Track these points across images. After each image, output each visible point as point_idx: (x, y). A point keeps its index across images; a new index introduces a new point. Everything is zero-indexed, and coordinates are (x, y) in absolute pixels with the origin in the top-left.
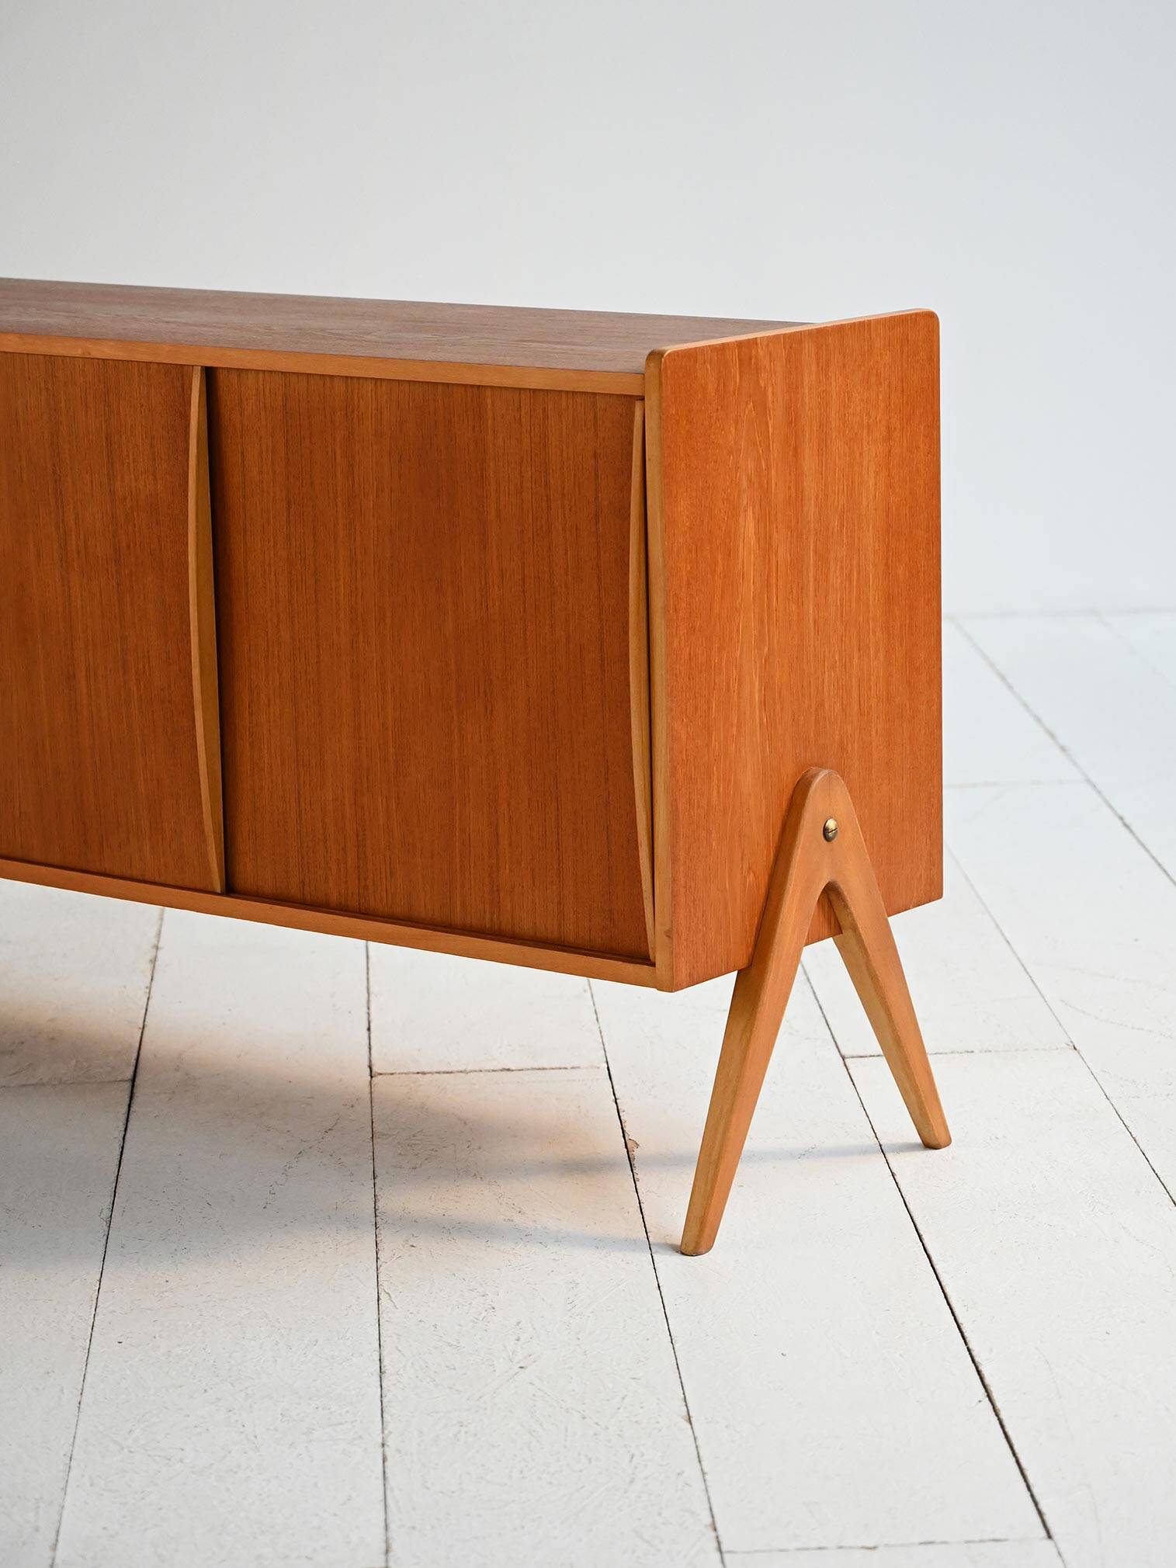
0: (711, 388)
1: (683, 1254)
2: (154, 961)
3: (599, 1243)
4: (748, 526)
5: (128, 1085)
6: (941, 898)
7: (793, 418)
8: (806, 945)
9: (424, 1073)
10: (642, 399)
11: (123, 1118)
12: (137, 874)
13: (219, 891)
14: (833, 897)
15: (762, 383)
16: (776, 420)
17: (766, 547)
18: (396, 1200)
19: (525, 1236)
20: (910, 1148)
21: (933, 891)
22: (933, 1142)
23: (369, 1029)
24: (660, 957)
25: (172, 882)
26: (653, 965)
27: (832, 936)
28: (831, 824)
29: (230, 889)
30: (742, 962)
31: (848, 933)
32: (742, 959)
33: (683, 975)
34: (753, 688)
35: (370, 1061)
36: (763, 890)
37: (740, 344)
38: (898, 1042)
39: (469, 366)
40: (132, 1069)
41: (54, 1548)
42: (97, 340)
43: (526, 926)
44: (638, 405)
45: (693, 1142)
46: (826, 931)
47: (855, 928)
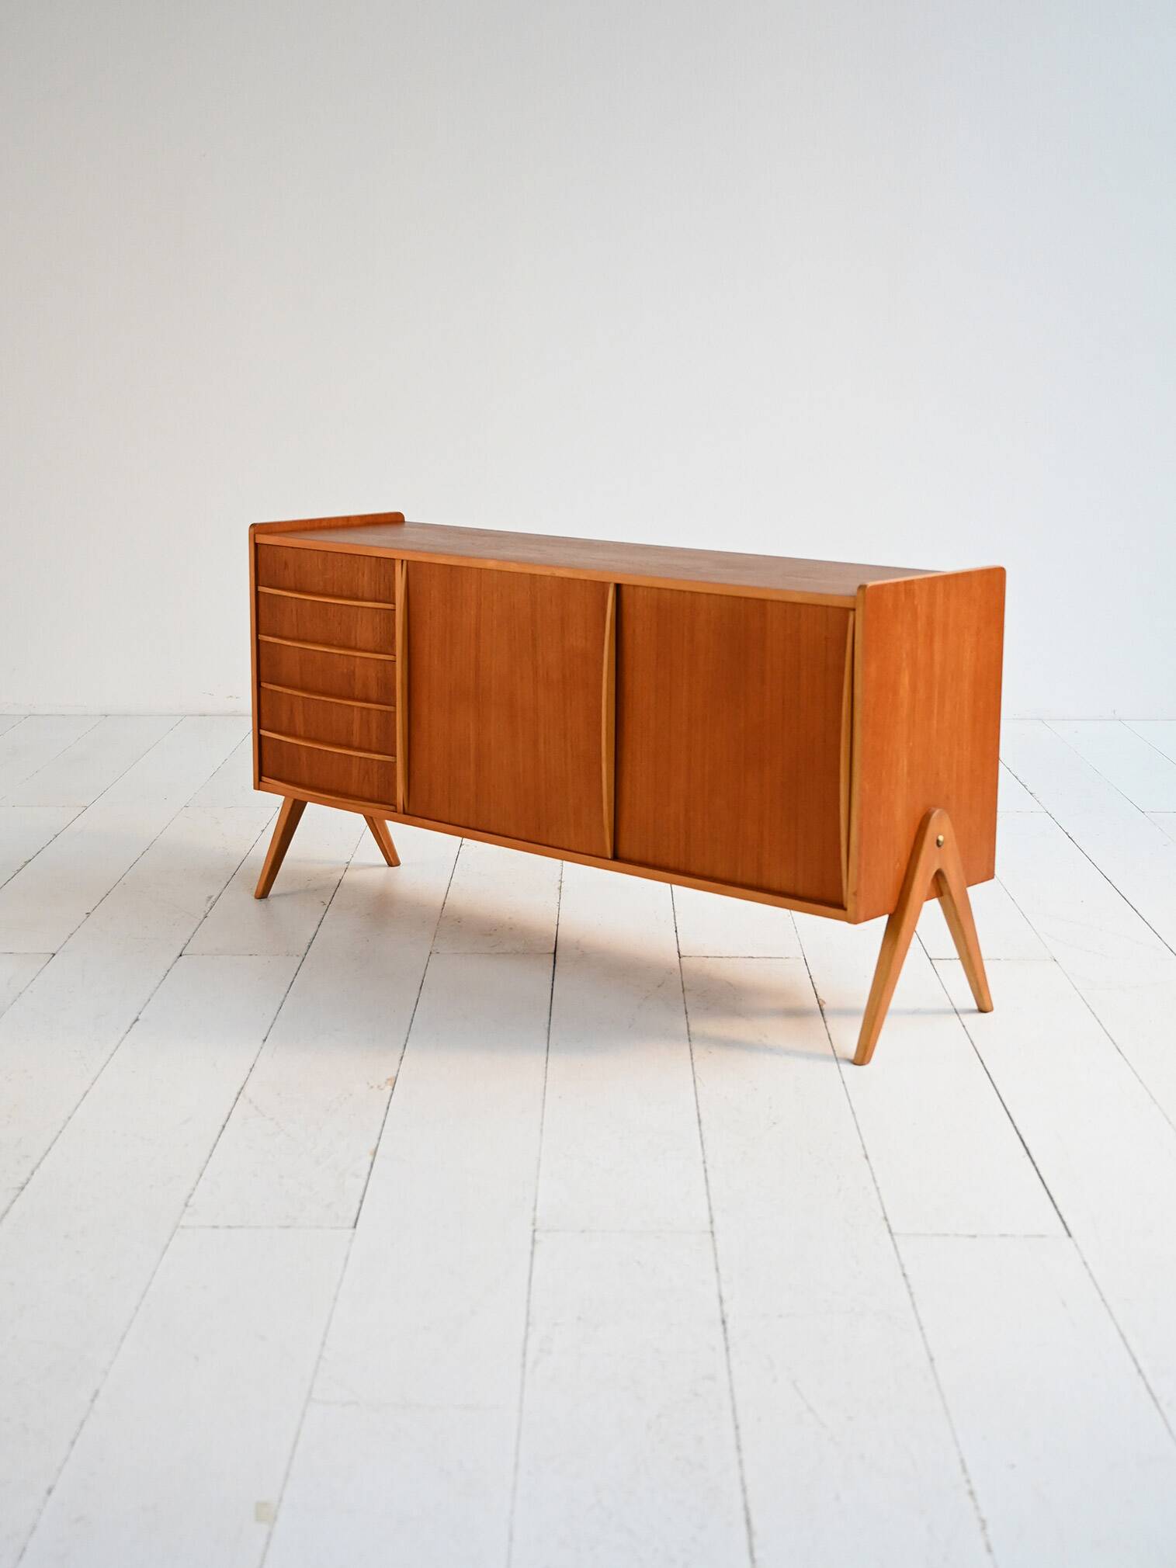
0: (890, 606)
1: (855, 1064)
2: (560, 888)
3: (809, 1056)
4: (905, 679)
5: (553, 955)
6: (993, 878)
7: (930, 622)
8: (927, 900)
9: (707, 957)
10: (854, 610)
11: (551, 973)
12: (566, 847)
13: (610, 858)
14: (939, 877)
15: (916, 603)
16: (921, 624)
17: (914, 689)
18: (701, 1026)
19: (770, 1050)
20: (972, 1011)
21: (990, 875)
22: (984, 1009)
23: (676, 931)
24: (850, 906)
25: (584, 852)
26: (845, 909)
27: (937, 897)
28: (941, 838)
29: (616, 857)
30: (892, 910)
31: (946, 896)
32: (891, 907)
33: (862, 913)
34: (904, 763)
35: (678, 949)
36: (904, 872)
37: (906, 583)
38: (969, 955)
39: (759, 589)
40: (554, 947)
41: (535, 1209)
42: (559, 567)
43: (775, 885)
44: (851, 614)
45: (863, 1003)
46: (935, 894)
47: (950, 894)
